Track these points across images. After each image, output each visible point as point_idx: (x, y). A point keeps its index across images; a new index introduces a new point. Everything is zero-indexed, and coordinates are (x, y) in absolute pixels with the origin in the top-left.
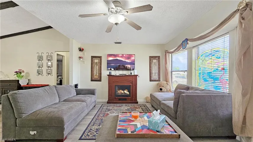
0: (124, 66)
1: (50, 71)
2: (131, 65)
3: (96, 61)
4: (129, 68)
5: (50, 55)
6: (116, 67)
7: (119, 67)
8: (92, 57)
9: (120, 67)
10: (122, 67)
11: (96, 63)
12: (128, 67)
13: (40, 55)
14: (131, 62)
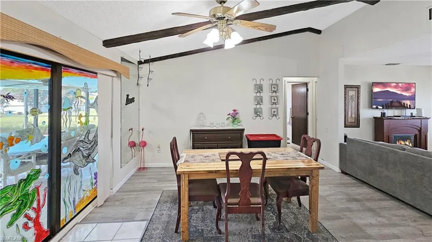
0: (400, 103)
1: (275, 110)
2: (411, 101)
3: (352, 93)
4: (408, 106)
5: (274, 82)
6: (386, 105)
7: (391, 104)
8: (346, 87)
9: (393, 103)
10: (397, 104)
11: (352, 97)
12: (407, 104)
13: (258, 83)
14: (411, 96)
